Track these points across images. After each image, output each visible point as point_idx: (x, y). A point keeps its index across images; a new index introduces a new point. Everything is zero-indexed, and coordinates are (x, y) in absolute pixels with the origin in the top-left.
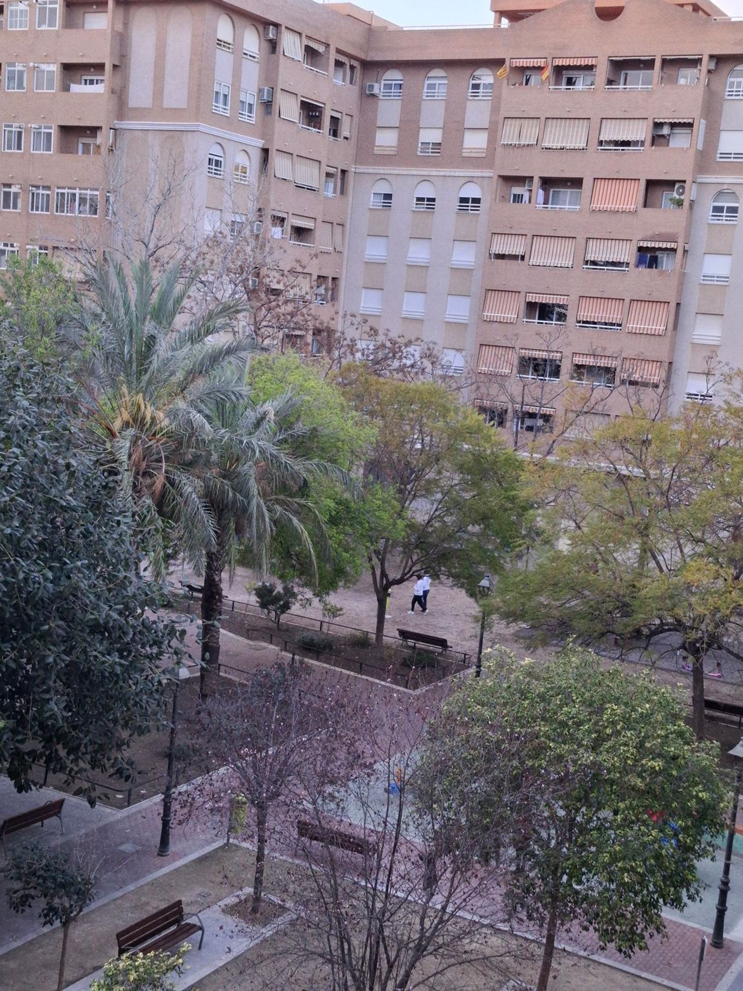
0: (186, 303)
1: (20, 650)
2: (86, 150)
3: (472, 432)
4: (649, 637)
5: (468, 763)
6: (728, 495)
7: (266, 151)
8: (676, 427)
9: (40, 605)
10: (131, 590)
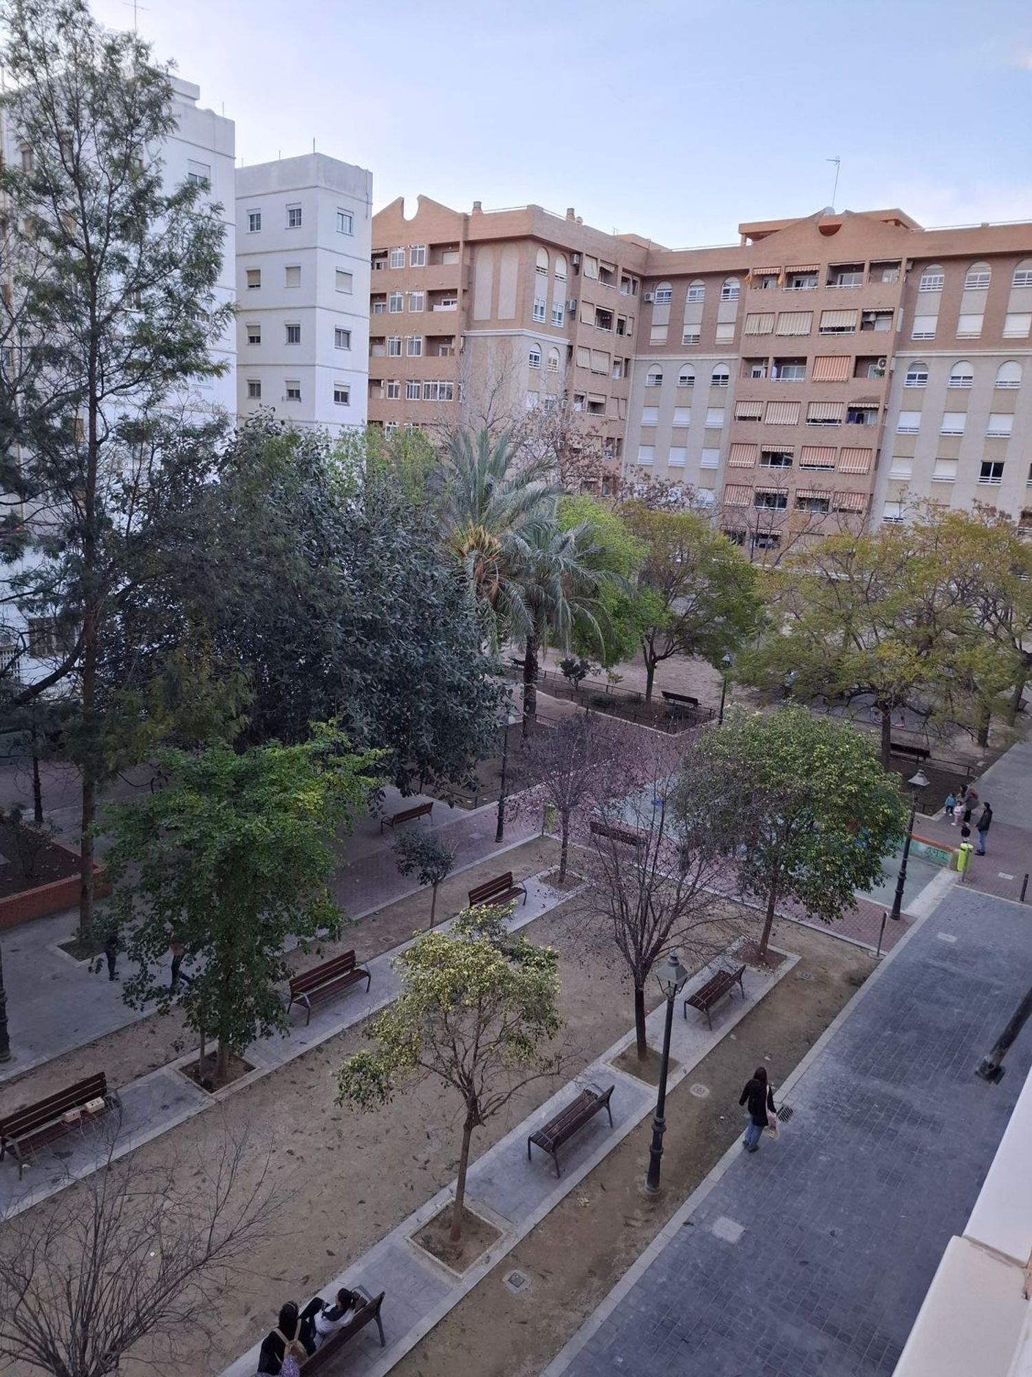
0: (514, 461)
1: (402, 702)
2: (444, 353)
3: (718, 549)
4: (849, 698)
5: (712, 785)
6: (913, 593)
7: (570, 347)
8: (875, 542)
9: (414, 671)
10: (475, 662)
